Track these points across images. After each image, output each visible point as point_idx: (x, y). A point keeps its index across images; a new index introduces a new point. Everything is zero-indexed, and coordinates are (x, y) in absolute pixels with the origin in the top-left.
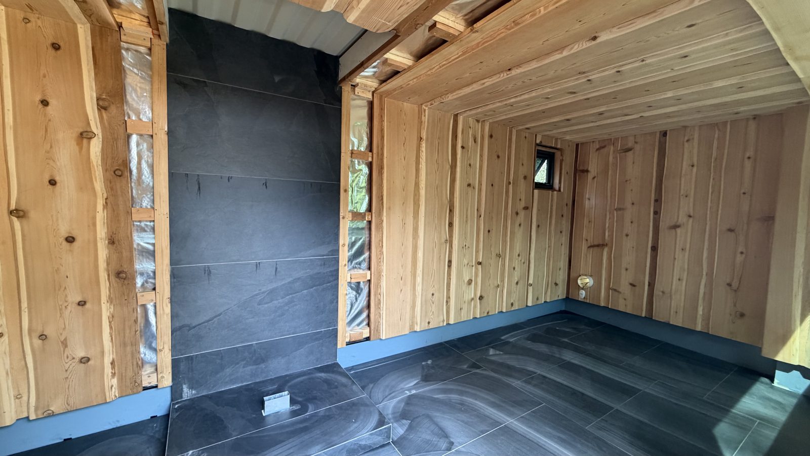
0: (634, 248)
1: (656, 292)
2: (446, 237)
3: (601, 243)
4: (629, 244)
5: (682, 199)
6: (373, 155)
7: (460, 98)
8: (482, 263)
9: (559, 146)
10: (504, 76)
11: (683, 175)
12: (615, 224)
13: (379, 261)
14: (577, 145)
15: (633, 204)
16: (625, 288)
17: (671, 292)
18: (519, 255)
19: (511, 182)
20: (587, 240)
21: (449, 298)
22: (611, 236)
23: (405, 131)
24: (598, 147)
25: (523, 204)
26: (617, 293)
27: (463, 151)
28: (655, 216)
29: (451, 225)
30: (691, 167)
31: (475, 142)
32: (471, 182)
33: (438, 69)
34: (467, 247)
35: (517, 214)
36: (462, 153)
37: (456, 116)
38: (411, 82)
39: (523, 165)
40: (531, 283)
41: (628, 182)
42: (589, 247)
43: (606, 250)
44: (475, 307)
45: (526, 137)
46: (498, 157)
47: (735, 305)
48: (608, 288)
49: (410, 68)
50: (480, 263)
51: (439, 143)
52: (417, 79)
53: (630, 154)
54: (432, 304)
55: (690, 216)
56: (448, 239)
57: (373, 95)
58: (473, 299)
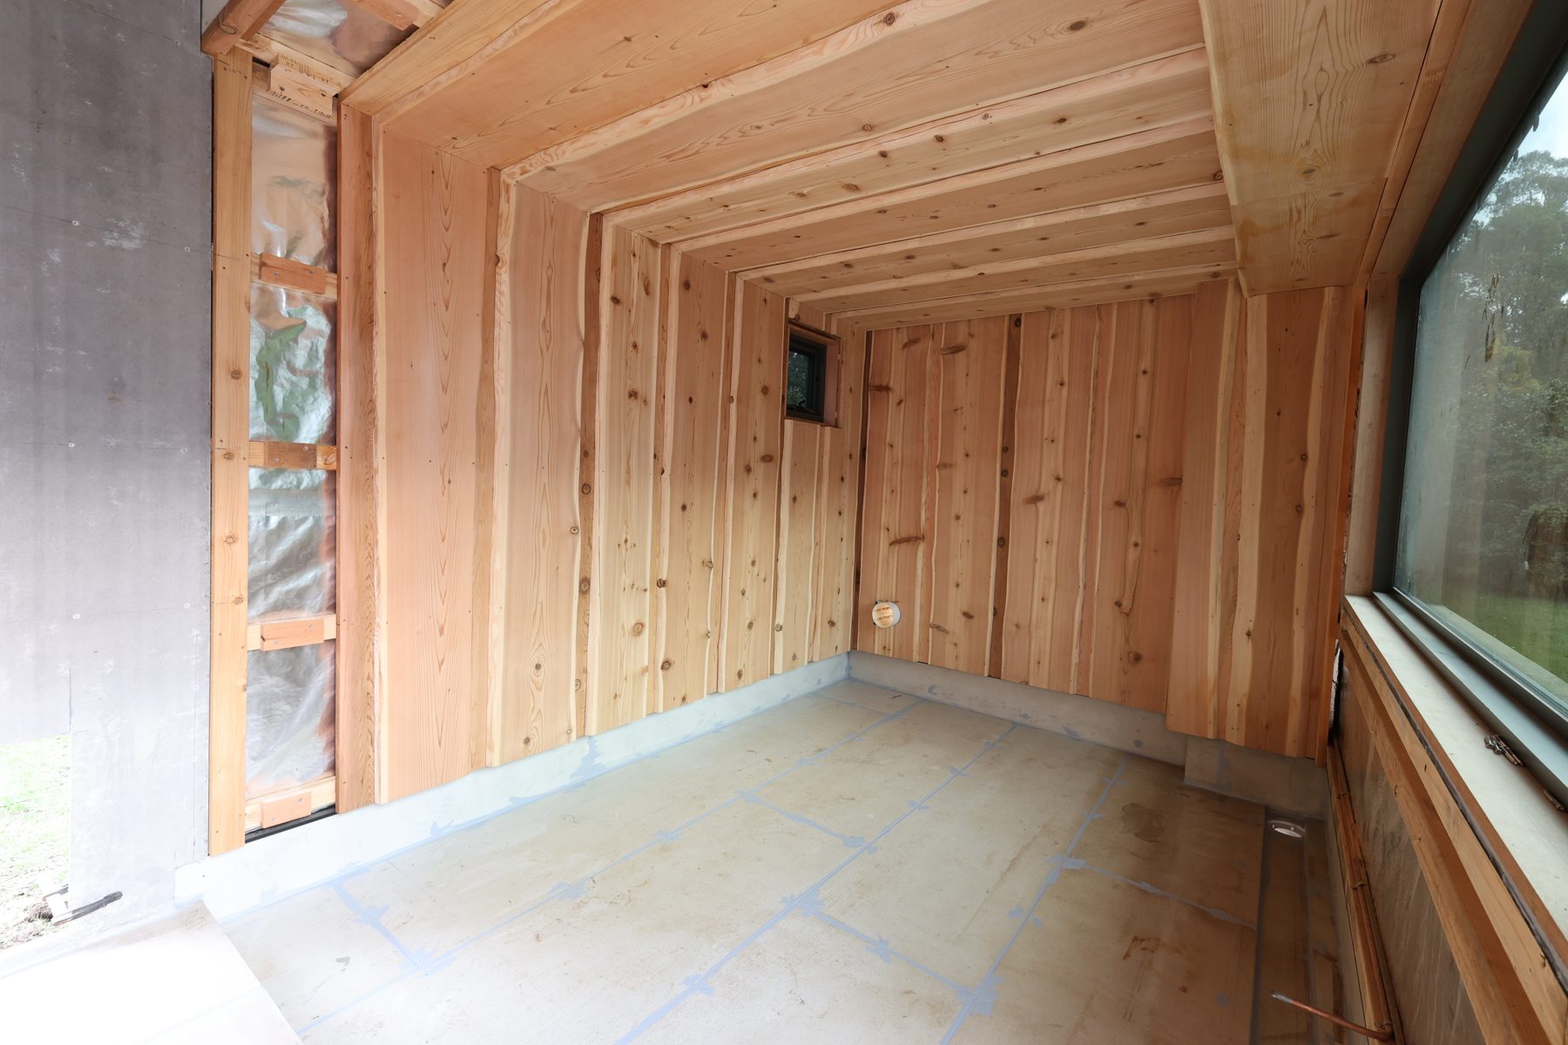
0: (971, 543)
1: (1007, 626)
2: (575, 517)
3: (913, 533)
4: (960, 534)
5: (1045, 446)
6: (339, 279)
7: (596, 160)
8: (669, 583)
9: (834, 332)
10: (692, 103)
11: (1047, 399)
12: (937, 494)
13: (366, 583)
14: (869, 334)
15: (967, 455)
16: (955, 623)
17: (1030, 626)
18: (753, 563)
19: (735, 398)
20: (888, 530)
21: (585, 671)
22: (930, 520)
23: (447, 230)
24: (906, 340)
25: (759, 449)
26: (941, 633)
27: (615, 309)
28: (1004, 479)
29: (586, 488)
30: (1059, 386)
31: (647, 293)
32: (638, 387)
33: (511, 38)
34: (629, 544)
35: (748, 469)
36: (615, 317)
37: (597, 219)
38: (443, 77)
39: (759, 361)
40: (781, 624)
41: (959, 412)
42: (891, 544)
43: (922, 547)
44: (654, 686)
45: (765, 301)
46: (704, 336)
47: (1127, 641)
48: (927, 625)
49: (432, 24)
50: (662, 584)
51: (549, 281)
52: (458, 68)
53: (961, 356)
54: (535, 691)
55: (1058, 479)
56: (579, 525)
57: (338, 109)
58: (645, 670)
